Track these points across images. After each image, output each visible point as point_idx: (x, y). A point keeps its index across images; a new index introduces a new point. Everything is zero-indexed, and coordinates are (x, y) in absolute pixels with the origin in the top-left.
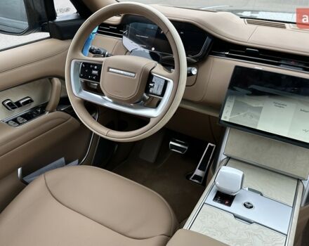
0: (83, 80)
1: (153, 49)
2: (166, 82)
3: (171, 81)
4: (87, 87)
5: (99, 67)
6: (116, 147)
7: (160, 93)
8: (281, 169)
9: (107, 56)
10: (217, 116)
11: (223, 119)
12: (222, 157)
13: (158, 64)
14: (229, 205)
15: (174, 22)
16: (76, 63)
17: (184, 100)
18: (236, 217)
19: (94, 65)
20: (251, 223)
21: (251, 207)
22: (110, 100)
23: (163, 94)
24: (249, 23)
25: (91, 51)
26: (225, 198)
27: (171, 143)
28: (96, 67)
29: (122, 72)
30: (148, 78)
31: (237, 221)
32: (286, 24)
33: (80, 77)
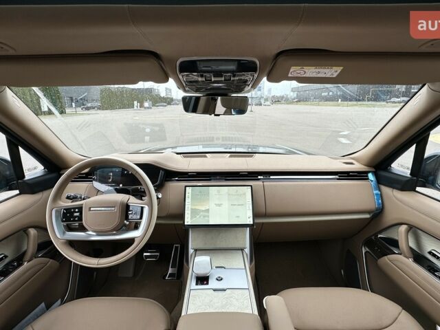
0: (65, 224)
1: (121, 185)
2: (142, 208)
3: (146, 206)
4: (70, 229)
5: (80, 209)
6: (95, 273)
7: (138, 217)
8: (230, 246)
9: (84, 199)
10: (181, 222)
11: (186, 223)
12: (191, 251)
13: (131, 196)
14: (207, 284)
15: (138, 165)
16: (56, 211)
17: (158, 218)
18: (215, 290)
19: (75, 208)
20: (225, 290)
21: (221, 279)
22: (94, 234)
23: (141, 218)
24: (185, 157)
25: (68, 198)
26: (203, 280)
27: (145, 254)
28: (77, 210)
29: (103, 209)
30: (126, 208)
31: (216, 293)
32: (207, 155)
33: (63, 221)
